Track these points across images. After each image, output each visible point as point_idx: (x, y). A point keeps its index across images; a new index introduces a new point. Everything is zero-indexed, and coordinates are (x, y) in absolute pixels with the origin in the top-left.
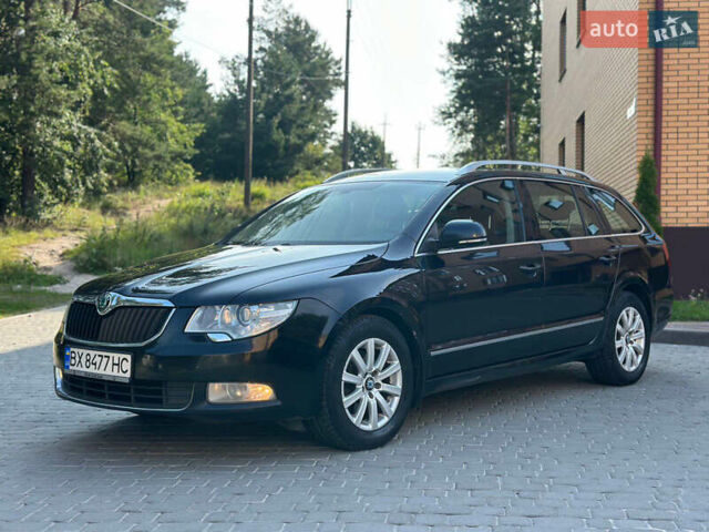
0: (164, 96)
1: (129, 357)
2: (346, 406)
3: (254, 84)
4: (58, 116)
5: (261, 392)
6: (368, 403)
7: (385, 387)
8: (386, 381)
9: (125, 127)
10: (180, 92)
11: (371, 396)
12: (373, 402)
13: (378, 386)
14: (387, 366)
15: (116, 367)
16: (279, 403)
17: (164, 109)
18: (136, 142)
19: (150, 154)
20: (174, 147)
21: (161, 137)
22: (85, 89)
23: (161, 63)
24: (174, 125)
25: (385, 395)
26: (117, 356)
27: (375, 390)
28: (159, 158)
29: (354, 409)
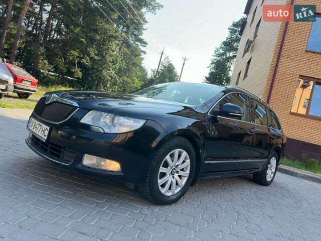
0: (136, 73)
1: (48, 128)
2: (159, 185)
3: (157, 76)
4: (109, 70)
5: (114, 166)
6: (172, 182)
7: (181, 173)
8: (182, 170)
9: (125, 78)
10: (140, 74)
11: (173, 177)
12: (174, 181)
13: (177, 172)
14: (184, 162)
15: (42, 132)
16: (122, 174)
17: (135, 77)
18: (127, 82)
19: (129, 86)
20: (135, 85)
21: (133, 83)
22: (118, 66)
23: (137, 65)
24: (137, 81)
25: (180, 177)
26: (45, 127)
27: (176, 174)
28: (131, 87)
29: (163, 186)
